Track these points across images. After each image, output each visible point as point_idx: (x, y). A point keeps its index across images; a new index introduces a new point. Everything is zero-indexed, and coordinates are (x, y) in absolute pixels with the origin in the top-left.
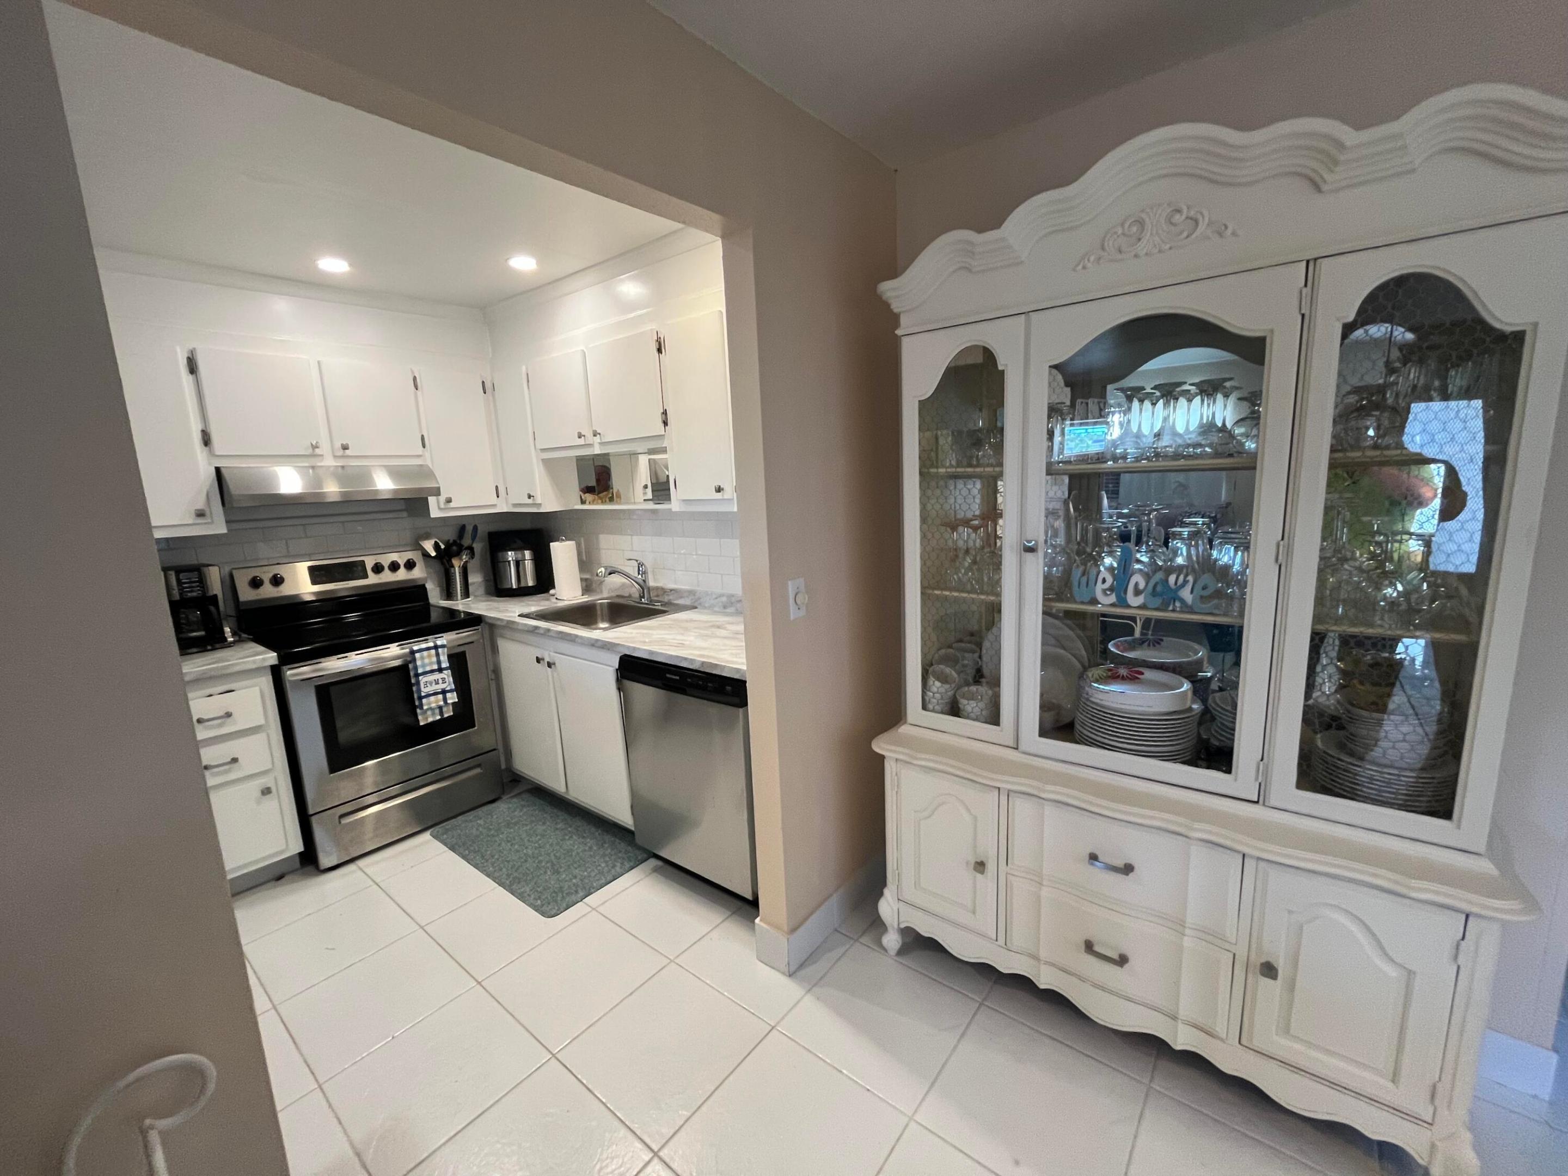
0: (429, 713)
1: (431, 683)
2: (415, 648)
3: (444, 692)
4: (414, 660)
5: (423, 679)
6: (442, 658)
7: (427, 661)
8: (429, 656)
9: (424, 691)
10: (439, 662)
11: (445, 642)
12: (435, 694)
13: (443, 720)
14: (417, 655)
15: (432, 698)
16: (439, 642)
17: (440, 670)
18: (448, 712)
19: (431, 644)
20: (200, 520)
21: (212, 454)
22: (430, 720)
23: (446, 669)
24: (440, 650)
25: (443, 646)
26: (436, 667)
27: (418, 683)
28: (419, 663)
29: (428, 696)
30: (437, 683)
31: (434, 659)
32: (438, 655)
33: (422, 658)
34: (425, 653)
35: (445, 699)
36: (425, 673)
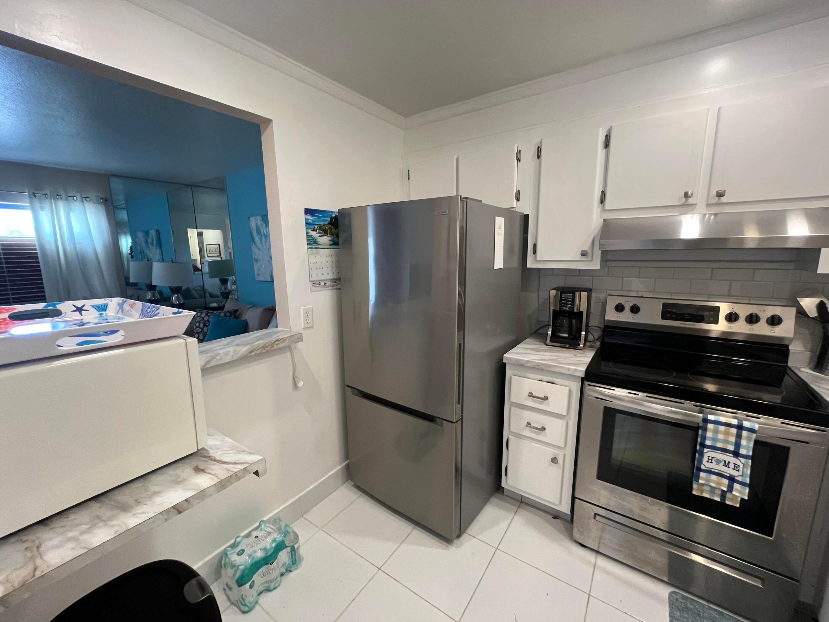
0: (706, 488)
1: (718, 462)
2: (711, 417)
3: (732, 479)
4: (705, 429)
5: (708, 453)
6: (744, 442)
7: (721, 437)
8: (727, 433)
9: (705, 464)
10: (738, 445)
11: (756, 427)
12: (720, 475)
13: (722, 505)
14: (710, 426)
15: (714, 477)
16: (746, 424)
17: (736, 454)
18: (732, 500)
19: (735, 422)
20: (583, 258)
21: (604, 210)
22: (706, 495)
23: (746, 457)
24: (745, 433)
25: (751, 430)
26: (731, 448)
27: (702, 454)
28: (709, 434)
29: (709, 472)
30: (727, 465)
31: (733, 439)
32: (739, 436)
33: (716, 431)
34: (722, 428)
35: (730, 488)
36: (714, 448)
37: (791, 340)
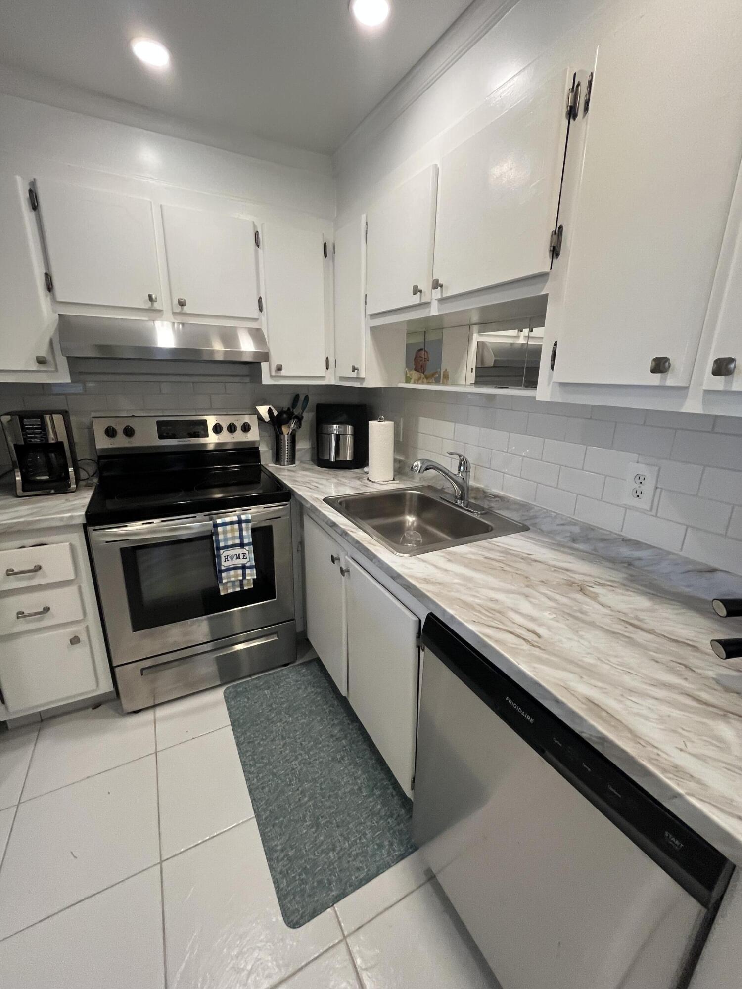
0: (229, 585)
1: (232, 558)
2: (219, 521)
3: (244, 567)
4: (217, 533)
5: (224, 554)
6: (245, 533)
7: (229, 535)
8: (232, 530)
9: (224, 564)
10: (241, 537)
11: (250, 517)
12: (235, 568)
13: (243, 592)
14: (220, 529)
15: (232, 572)
16: (244, 517)
17: (242, 545)
18: (248, 584)
19: (236, 518)
20: (42, 368)
21: (54, 300)
22: (230, 591)
23: (248, 545)
24: (244, 525)
25: (247, 521)
26: (238, 542)
27: (219, 557)
28: (221, 537)
29: (228, 569)
30: (238, 557)
31: (237, 534)
32: (241, 530)
33: (225, 532)
34: (228, 527)
35: (244, 575)
36: (226, 547)
37: (259, 442)
